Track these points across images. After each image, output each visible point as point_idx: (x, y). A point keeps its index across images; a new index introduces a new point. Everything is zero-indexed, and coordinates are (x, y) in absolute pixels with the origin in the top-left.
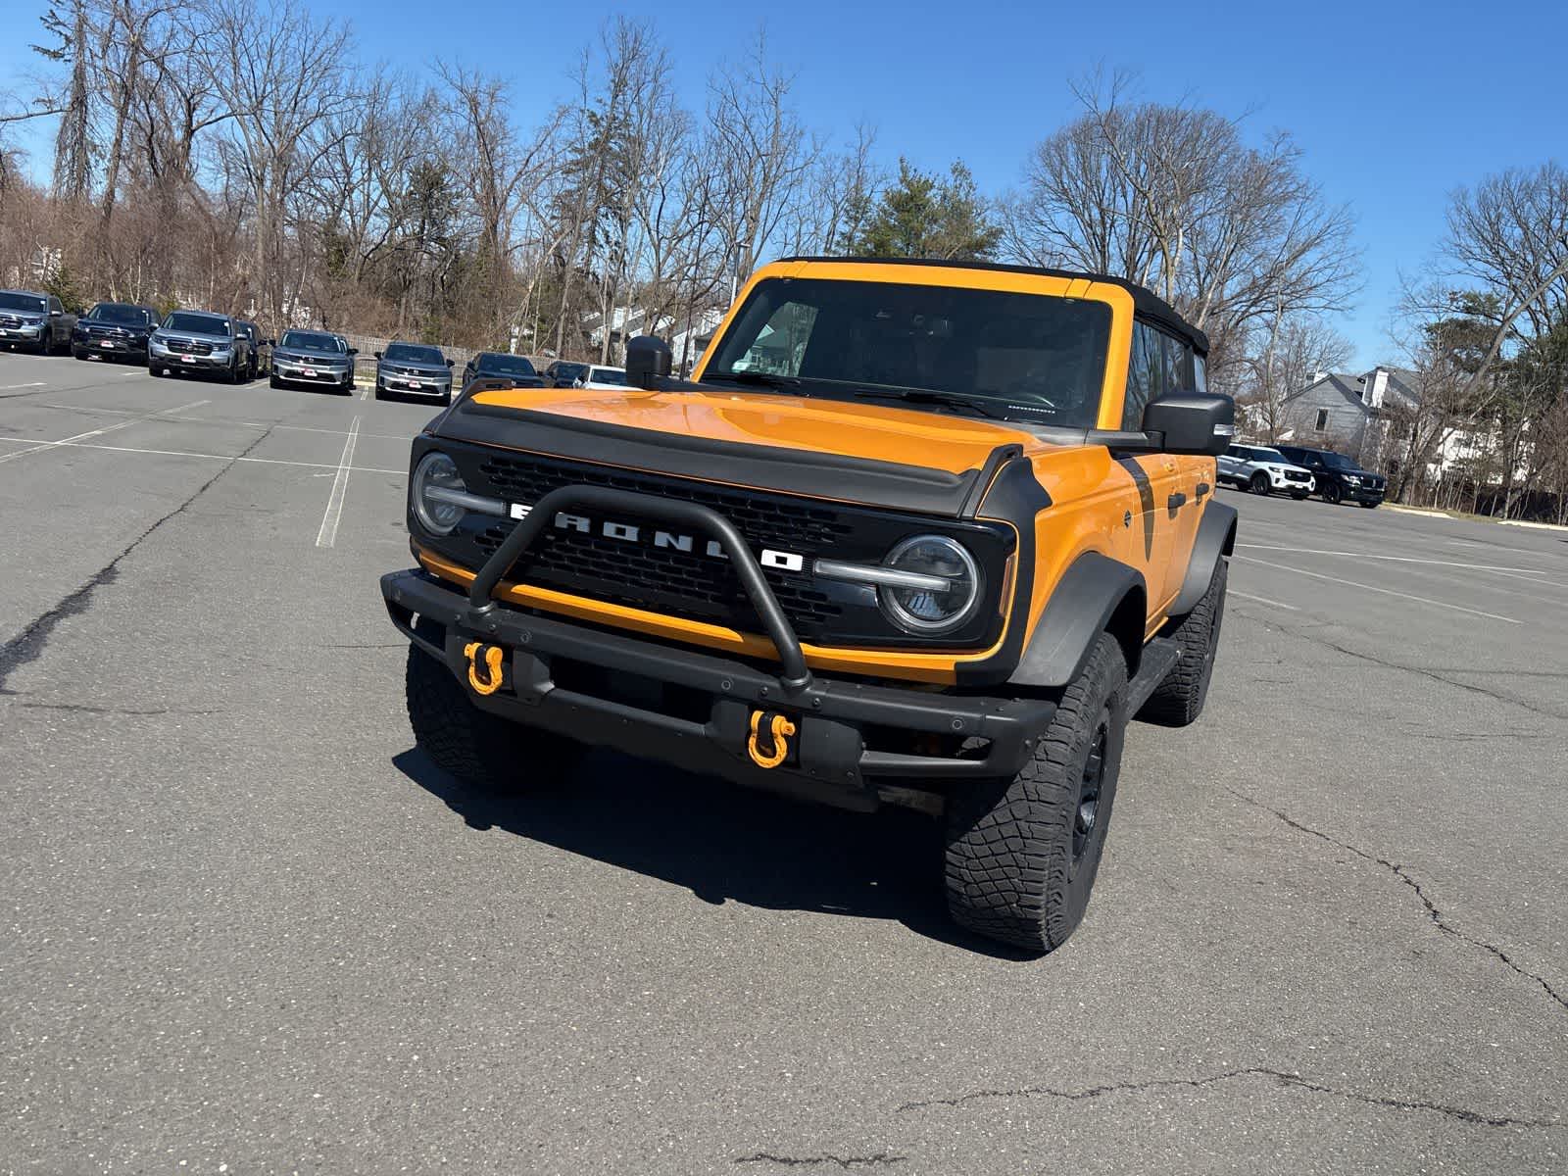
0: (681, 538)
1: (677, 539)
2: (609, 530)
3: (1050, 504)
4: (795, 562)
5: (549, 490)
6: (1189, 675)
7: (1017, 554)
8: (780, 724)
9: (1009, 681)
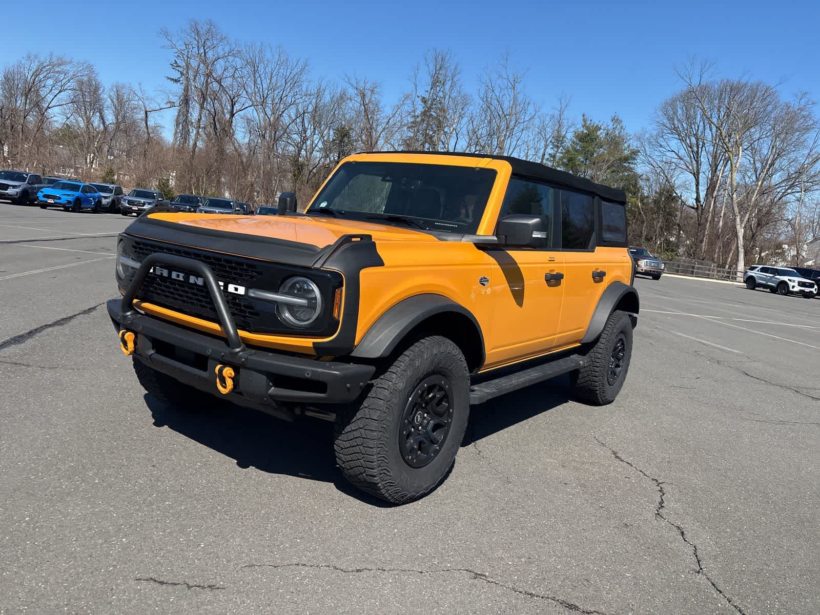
0: (199, 278)
1: (197, 279)
3: (384, 265)
4: (241, 290)
5: (147, 255)
6: (596, 377)
7: (344, 288)
8: (228, 372)
9: (351, 355)
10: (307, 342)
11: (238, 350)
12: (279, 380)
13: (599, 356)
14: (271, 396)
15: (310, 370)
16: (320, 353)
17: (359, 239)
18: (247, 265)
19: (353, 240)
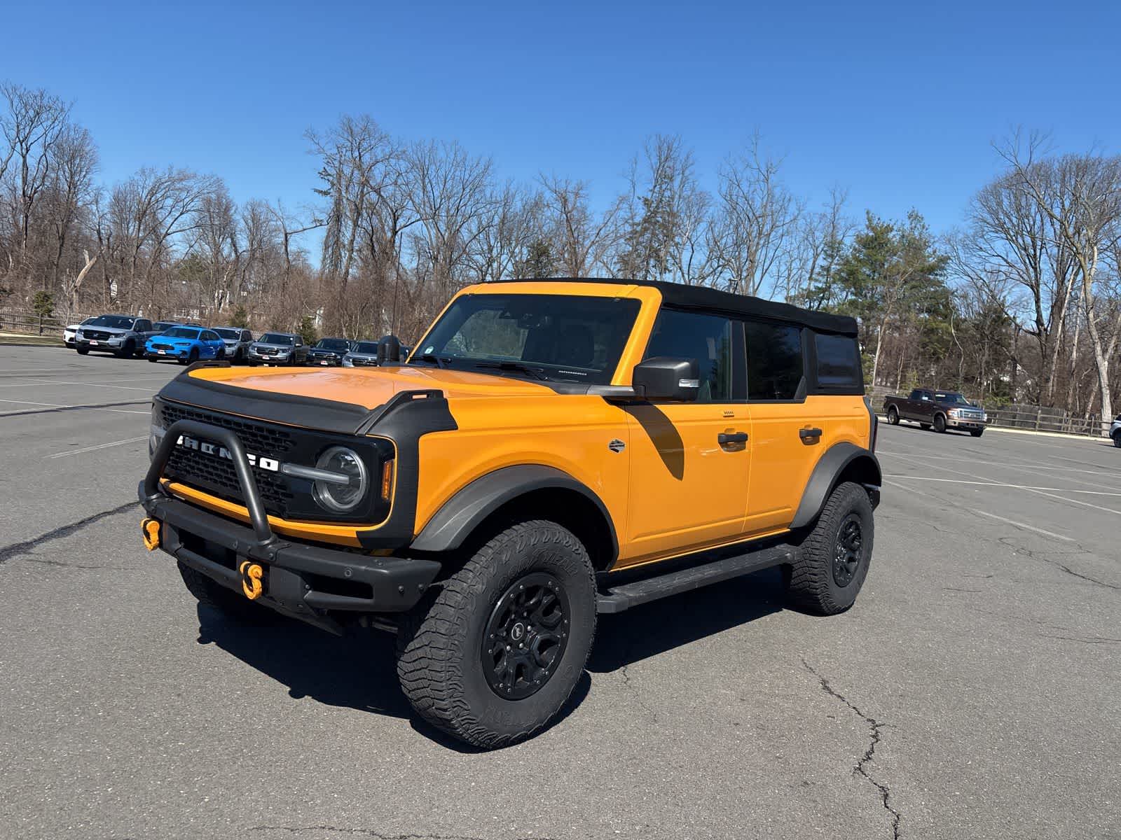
1: (228, 452)
2: (204, 446)
3: (457, 429)
4: (274, 466)
6: (815, 575)
7: (396, 460)
9: (410, 547)
10: (349, 532)
11: (267, 542)
12: (319, 582)
13: (818, 545)
14: (308, 603)
15: (352, 567)
16: (367, 546)
17: (425, 396)
18: (279, 433)
19: (415, 397)
